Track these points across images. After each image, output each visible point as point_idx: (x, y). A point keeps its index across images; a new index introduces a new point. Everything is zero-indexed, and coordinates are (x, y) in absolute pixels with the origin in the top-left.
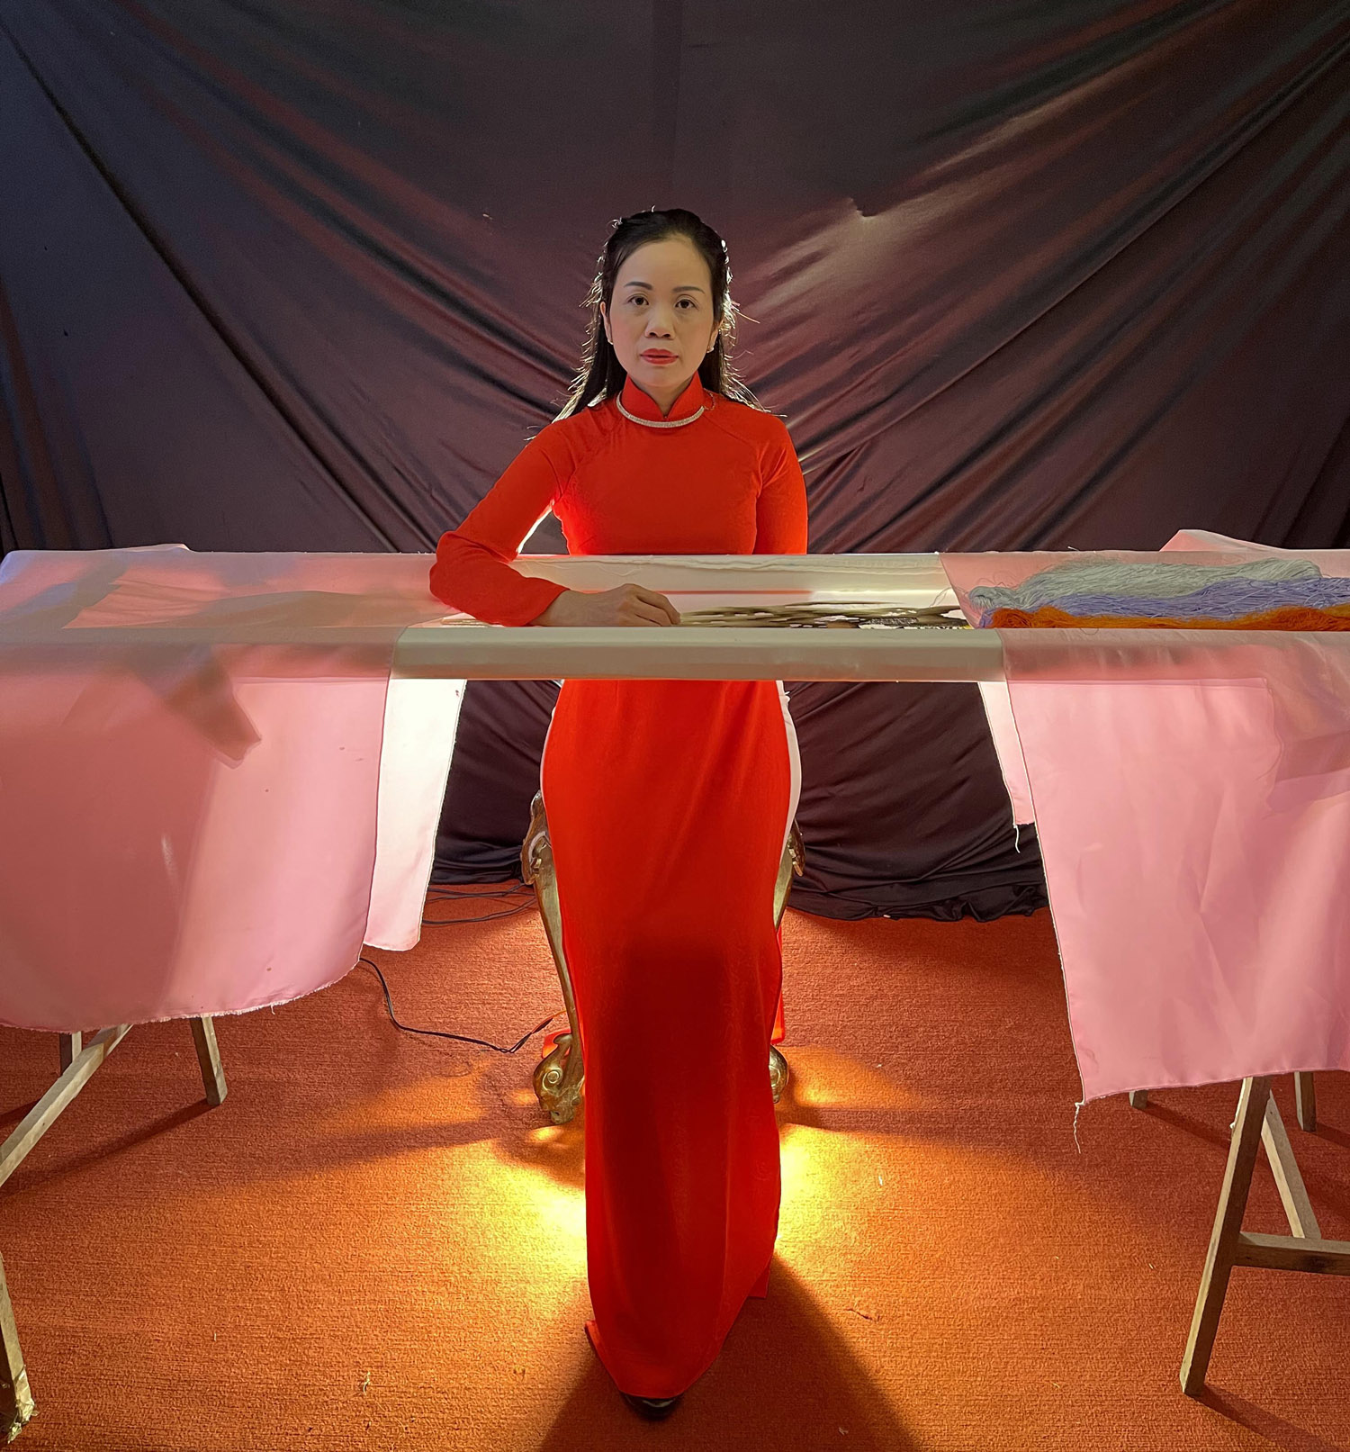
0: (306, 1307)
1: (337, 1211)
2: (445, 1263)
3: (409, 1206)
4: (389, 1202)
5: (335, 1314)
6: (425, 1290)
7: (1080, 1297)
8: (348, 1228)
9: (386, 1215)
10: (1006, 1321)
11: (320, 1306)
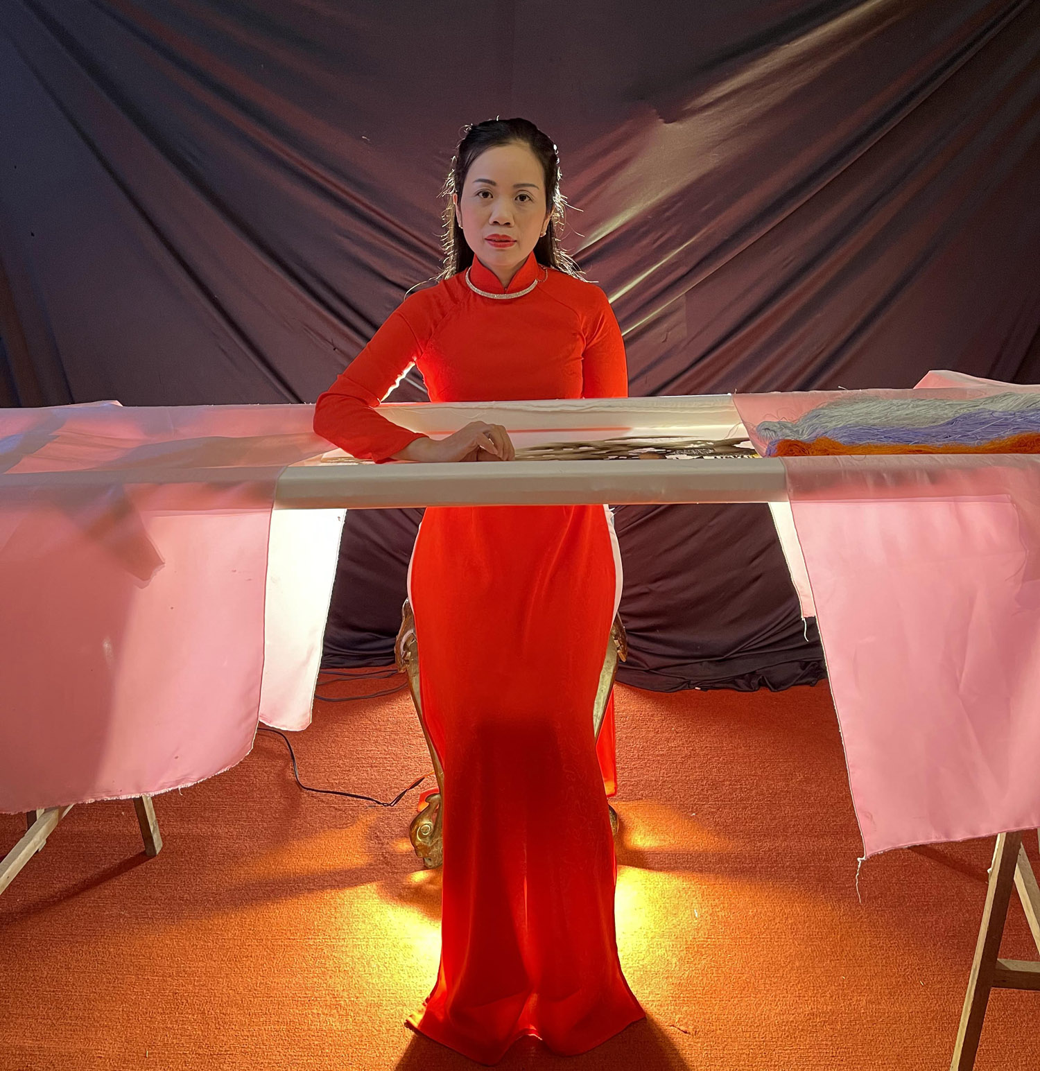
0: (222, 1028)
1: (249, 945)
2: (336, 989)
3: (308, 940)
4: (292, 937)
5: (246, 1033)
6: (320, 1012)
7: (863, 1011)
8: (258, 960)
9: (289, 948)
10: (802, 1033)
11: (233, 1027)
